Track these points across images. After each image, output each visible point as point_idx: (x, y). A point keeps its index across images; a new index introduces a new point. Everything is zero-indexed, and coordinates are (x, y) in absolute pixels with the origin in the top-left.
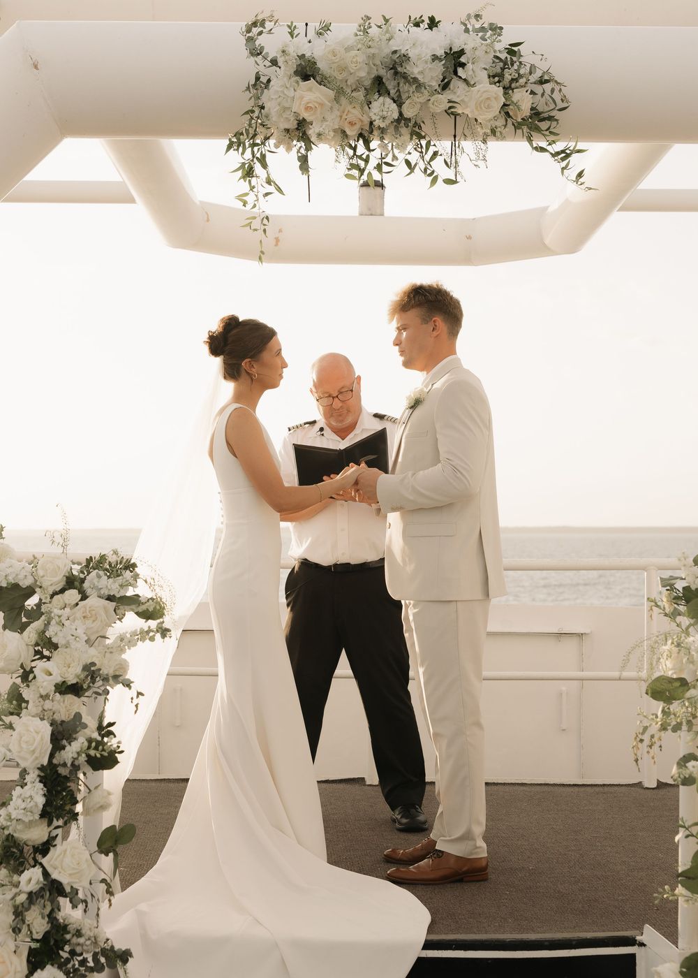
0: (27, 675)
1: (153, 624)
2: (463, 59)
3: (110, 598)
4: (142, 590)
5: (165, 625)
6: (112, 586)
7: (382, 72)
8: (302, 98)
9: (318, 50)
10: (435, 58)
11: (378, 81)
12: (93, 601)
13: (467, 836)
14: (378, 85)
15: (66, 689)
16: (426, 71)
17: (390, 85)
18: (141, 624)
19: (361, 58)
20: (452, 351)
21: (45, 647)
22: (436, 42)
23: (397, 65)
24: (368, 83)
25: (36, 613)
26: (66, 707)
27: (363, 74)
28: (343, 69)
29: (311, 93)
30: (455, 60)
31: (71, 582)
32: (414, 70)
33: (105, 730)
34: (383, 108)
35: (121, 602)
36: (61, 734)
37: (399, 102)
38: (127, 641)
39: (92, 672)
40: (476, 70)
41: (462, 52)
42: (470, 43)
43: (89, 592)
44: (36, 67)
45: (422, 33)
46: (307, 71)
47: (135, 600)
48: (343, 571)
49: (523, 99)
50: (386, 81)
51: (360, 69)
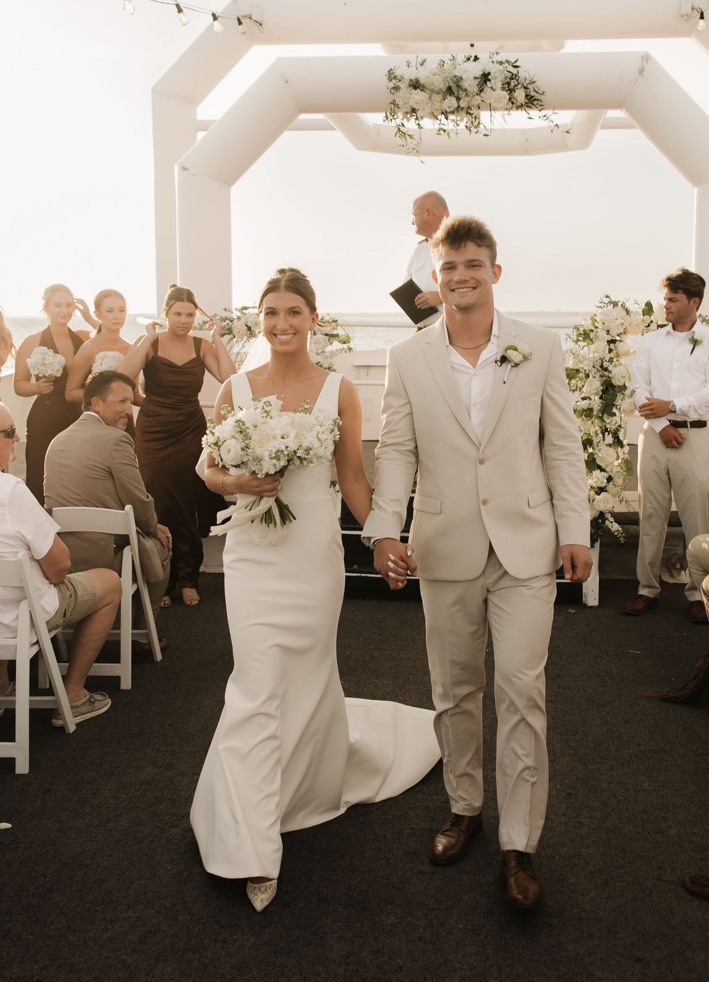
1: (345, 346)
2: (490, 77)
3: (326, 335)
4: (340, 331)
5: (351, 347)
6: (328, 330)
7: (451, 84)
8: (413, 98)
9: (423, 75)
10: (475, 78)
11: (449, 88)
12: (319, 336)
14: (449, 91)
16: (470, 84)
17: (454, 89)
18: (340, 346)
19: (440, 79)
22: (475, 70)
23: (458, 80)
24: (444, 90)
27: (441, 86)
28: (432, 84)
29: (418, 96)
30: (485, 77)
32: (465, 84)
34: (451, 102)
35: (332, 337)
37: (458, 99)
38: (333, 354)
40: (496, 82)
41: (489, 74)
42: (494, 68)
43: (317, 332)
44: (287, 82)
45: (471, 64)
46: (416, 85)
47: (337, 336)
49: (520, 95)
50: (453, 88)
51: (440, 84)
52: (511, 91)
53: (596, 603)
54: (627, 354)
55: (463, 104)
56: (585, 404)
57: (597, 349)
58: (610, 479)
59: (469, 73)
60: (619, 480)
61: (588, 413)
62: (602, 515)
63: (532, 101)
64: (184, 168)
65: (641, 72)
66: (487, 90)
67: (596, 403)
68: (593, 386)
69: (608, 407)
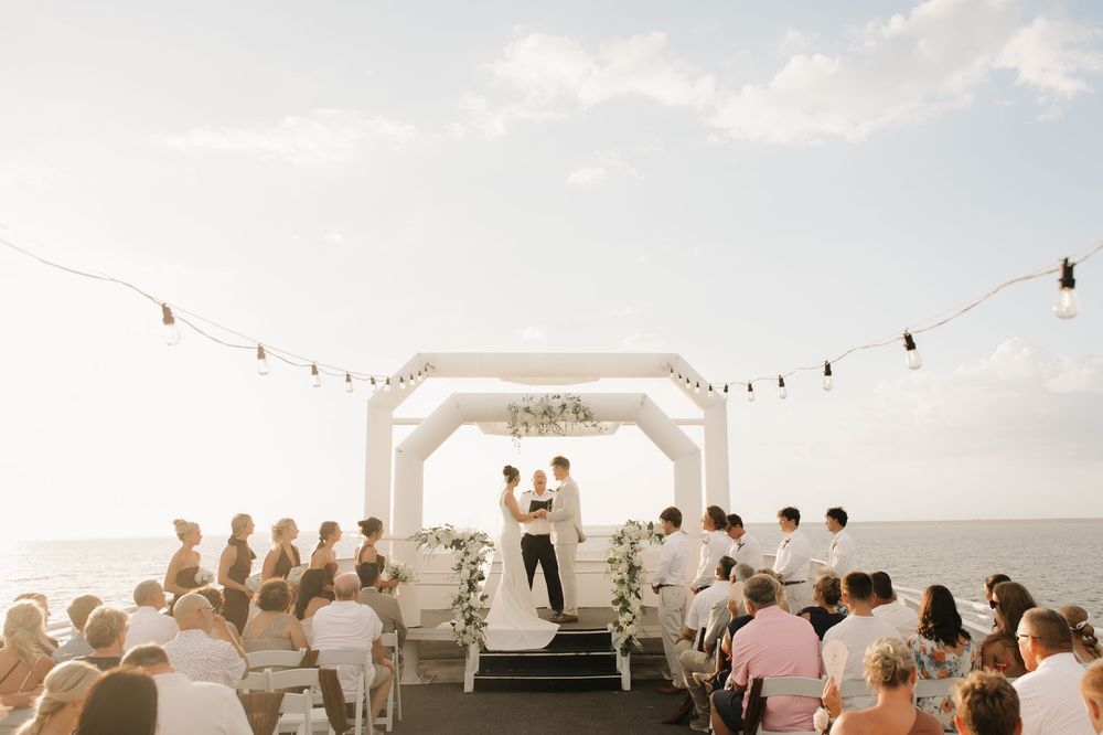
0: (463, 560)
1: (491, 548)
2: (566, 406)
3: (481, 542)
4: (489, 540)
5: (494, 548)
6: (482, 539)
7: (546, 410)
8: (526, 417)
9: (531, 405)
10: (559, 407)
11: (545, 412)
12: (477, 543)
13: (573, 609)
15: (474, 563)
16: (556, 410)
18: (489, 548)
19: (540, 407)
20: (568, 474)
21: (467, 553)
22: (558, 403)
23: (550, 408)
24: (542, 413)
25: (464, 546)
26: (473, 567)
28: (536, 410)
29: (528, 417)
30: (564, 406)
31: (472, 538)
32: (554, 410)
33: (482, 572)
34: (546, 419)
35: (484, 543)
36: (472, 573)
37: (550, 417)
38: (485, 552)
39: (478, 559)
40: (569, 409)
41: (566, 404)
42: (568, 402)
43: (476, 540)
45: (556, 400)
46: (527, 410)
47: (487, 542)
48: (540, 537)
49: (581, 415)
50: (547, 412)
51: (541, 410)
52: (577, 413)
53: (629, 689)
54: (640, 550)
55: (553, 420)
56: (619, 577)
57: (625, 547)
58: (634, 617)
59: (556, 404)
60: (639, 618)
61: (622, 582)
62: (631, 636)
63: (587, 417)
64: (400, 451)
65: (642, 403)
66: (565, 413)
67: (626, 576)
68: (624, 567)
69: (632, 579)
